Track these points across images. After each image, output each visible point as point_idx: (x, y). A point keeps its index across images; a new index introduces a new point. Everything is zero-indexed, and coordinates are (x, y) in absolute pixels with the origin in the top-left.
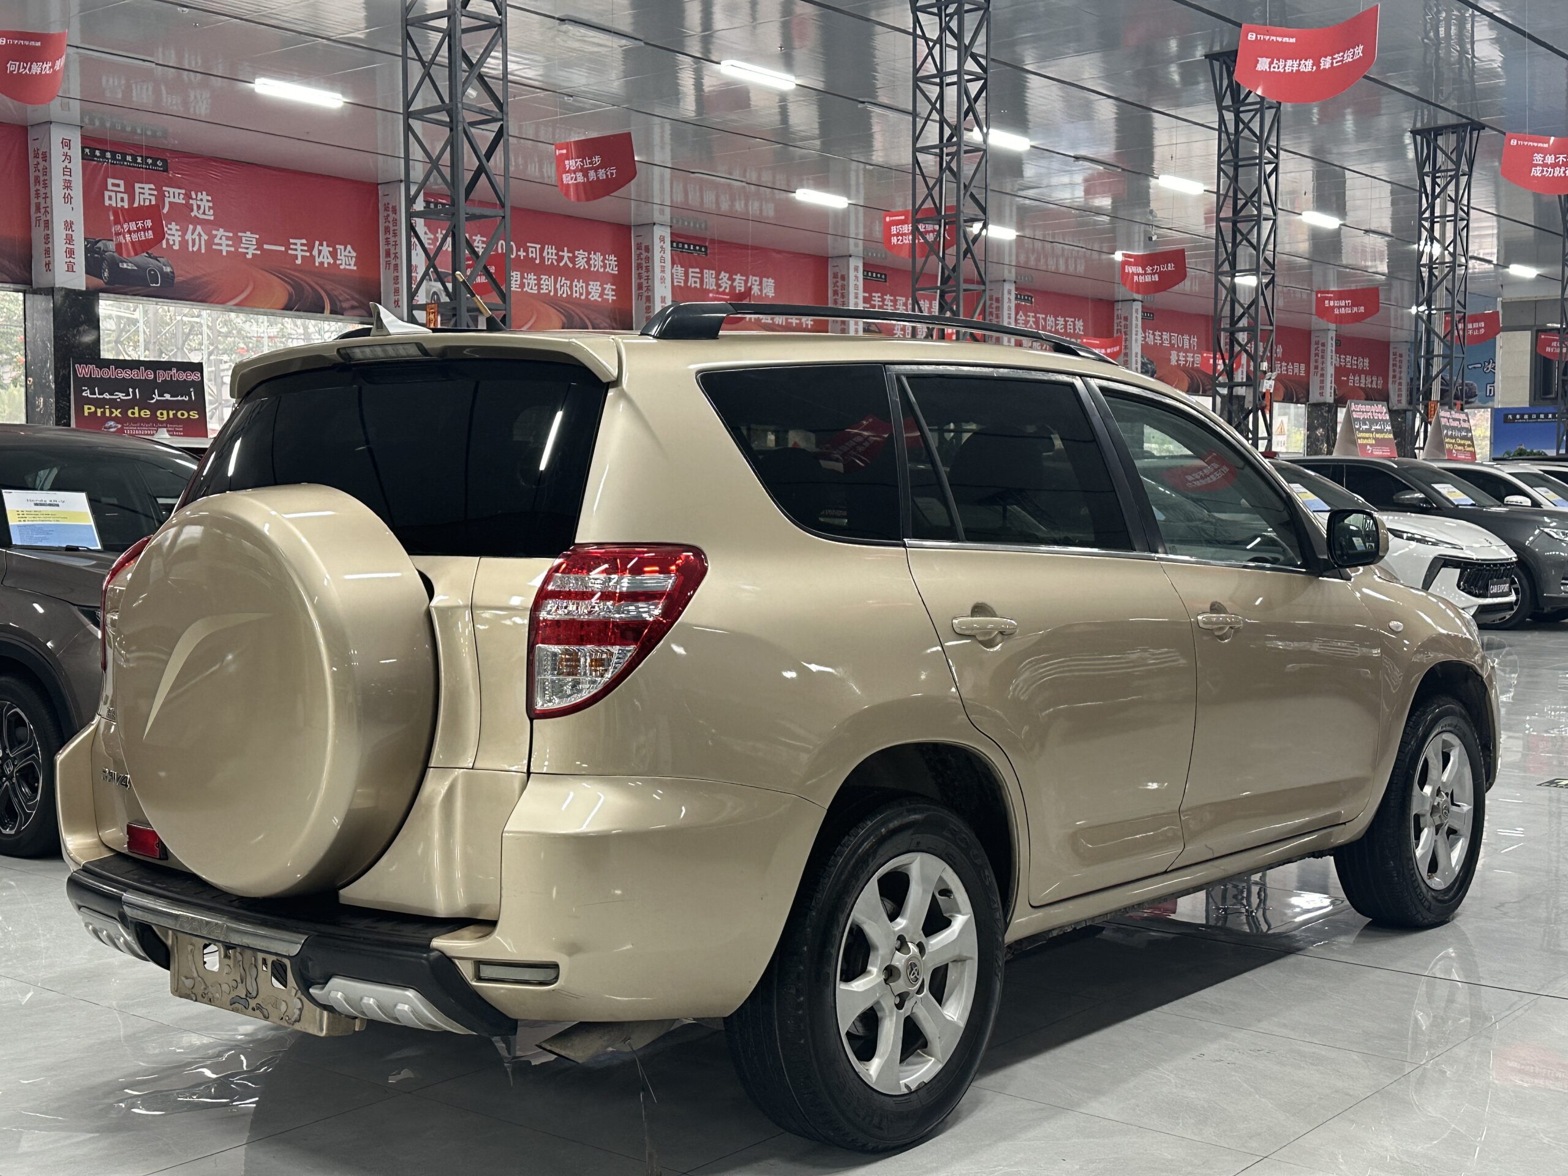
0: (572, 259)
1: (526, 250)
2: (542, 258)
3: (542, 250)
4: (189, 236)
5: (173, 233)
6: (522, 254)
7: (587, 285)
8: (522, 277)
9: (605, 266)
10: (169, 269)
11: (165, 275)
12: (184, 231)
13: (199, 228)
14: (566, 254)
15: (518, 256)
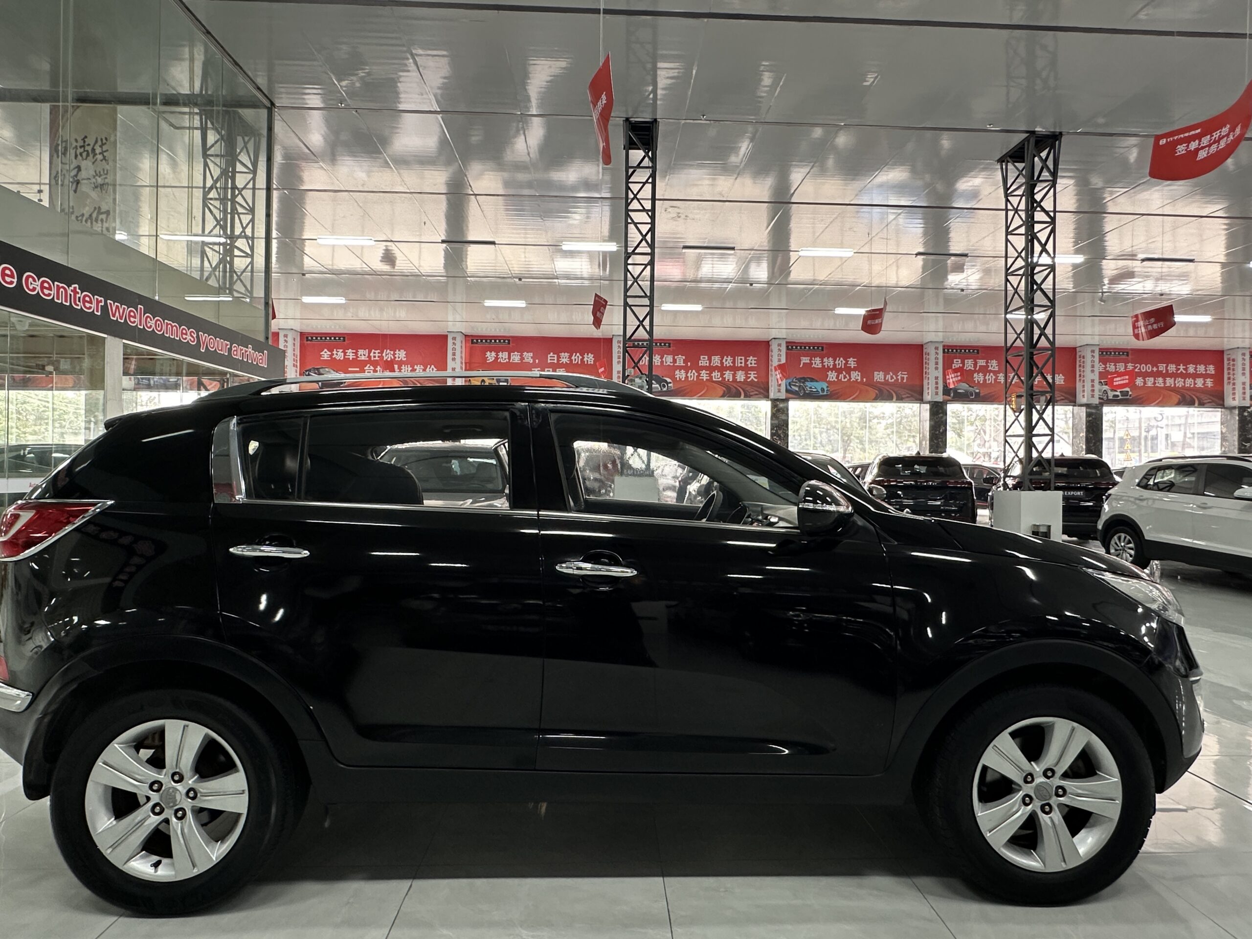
0: (1186, 369)
1: (1158, 367)
2: (1167, 370)
3: (1167, 367)
4: (987, 378)
5: (978, 377)
6: (1155, 369)
7: (1195, 380)
8: (1155, 380)
9: (1206, 371)
10: (977, 391)
11: (976, 393)
12: (985, 376)
13: (992, 374)
14: (1182, 367)
15: (1152, 371)
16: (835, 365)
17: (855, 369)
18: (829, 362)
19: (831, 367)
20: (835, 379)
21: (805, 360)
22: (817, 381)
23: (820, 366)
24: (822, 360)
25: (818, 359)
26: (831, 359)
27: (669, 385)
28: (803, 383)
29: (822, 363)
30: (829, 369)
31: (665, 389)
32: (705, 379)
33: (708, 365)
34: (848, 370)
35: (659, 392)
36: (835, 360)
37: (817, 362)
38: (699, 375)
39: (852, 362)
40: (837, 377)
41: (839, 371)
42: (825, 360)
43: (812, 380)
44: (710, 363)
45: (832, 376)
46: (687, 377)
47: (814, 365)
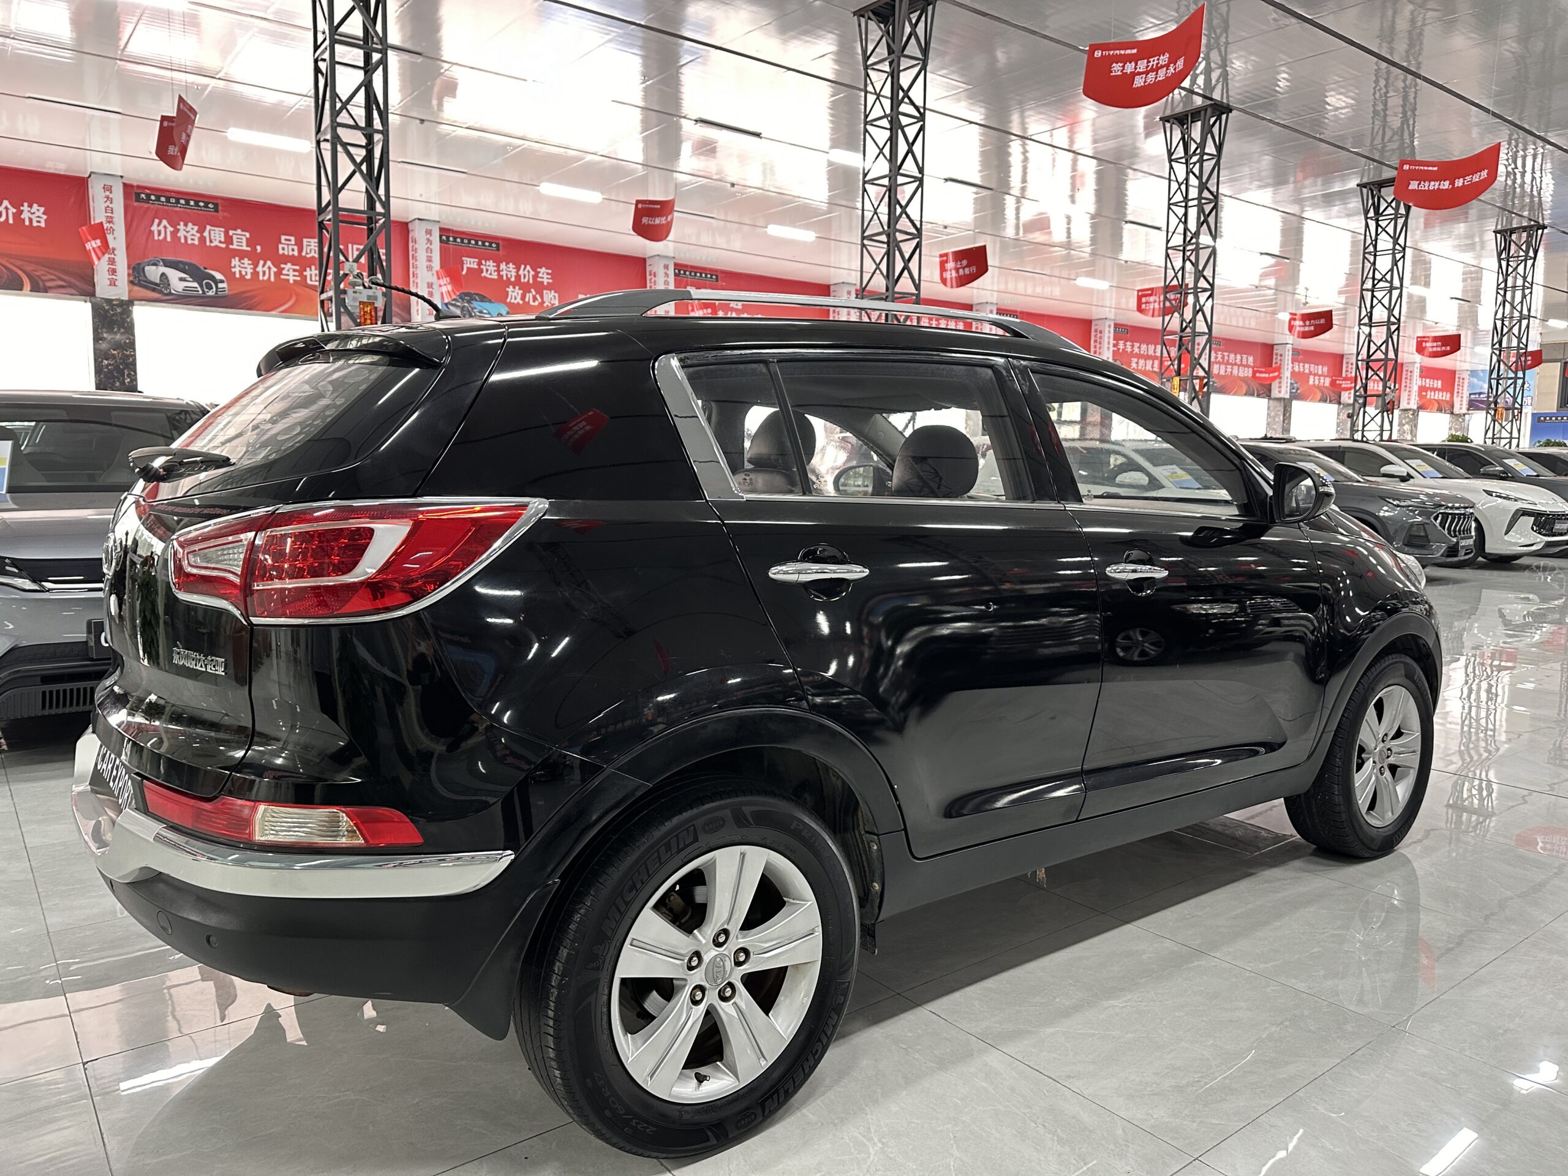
16: (518, 277)
17: (549, 287)
18: (509, 270)
19: (513, 279)
20: (519, 300)
21: (470, 263)
22: (490, 301)
23: (495, 276)
24: (498, 266)
25: (491, 263)
26: (511, 265)
27: (220, 285)
28: (469, 302)
29: (498, 271)
30: (508, 282)
31: (211, 293)
32: (291, 279)
33: (296, 253)
34: (540, 288)
35: (199, 297)
36: (518, 269)
37: (489, 269)
38: (279, 273)
39: (545, 276)
40: (523, 297)
41: (525, 288)
42: (503, 266)
43: (483, 299)
44: (300, 250)
45: (514, 295)
46: (255, 274)
47: (484, 274)
